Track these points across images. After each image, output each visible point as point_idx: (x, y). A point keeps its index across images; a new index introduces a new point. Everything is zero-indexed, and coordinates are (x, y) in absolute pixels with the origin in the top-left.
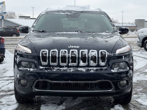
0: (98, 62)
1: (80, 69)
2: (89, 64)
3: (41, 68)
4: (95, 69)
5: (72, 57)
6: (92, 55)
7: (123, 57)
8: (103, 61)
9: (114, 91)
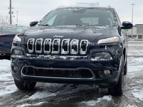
0: (79, 51)
1: (61, 57)
2: (70, 52)
3: (28, 55)
4: (76, 57)
5: (54, 45)
6: (73, 44)
7: (106, 47)
8: (83, 50)
9: (95, 80)
